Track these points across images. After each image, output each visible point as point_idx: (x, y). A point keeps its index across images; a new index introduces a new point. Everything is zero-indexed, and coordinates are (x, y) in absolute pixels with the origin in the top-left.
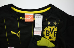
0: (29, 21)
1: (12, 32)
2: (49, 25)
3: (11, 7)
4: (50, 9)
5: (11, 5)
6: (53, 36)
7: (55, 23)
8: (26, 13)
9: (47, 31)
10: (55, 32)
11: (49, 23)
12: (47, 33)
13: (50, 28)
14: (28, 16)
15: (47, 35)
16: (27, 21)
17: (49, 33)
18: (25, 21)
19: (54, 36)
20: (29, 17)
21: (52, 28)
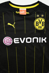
0: (23, 14)
1: (9, 24)
7: (42, 16)
9: (37, 22)
10: (43, 22)
11: (38, 16)
12: (36, 24)
17: (38, 24)
19: (42, 26)
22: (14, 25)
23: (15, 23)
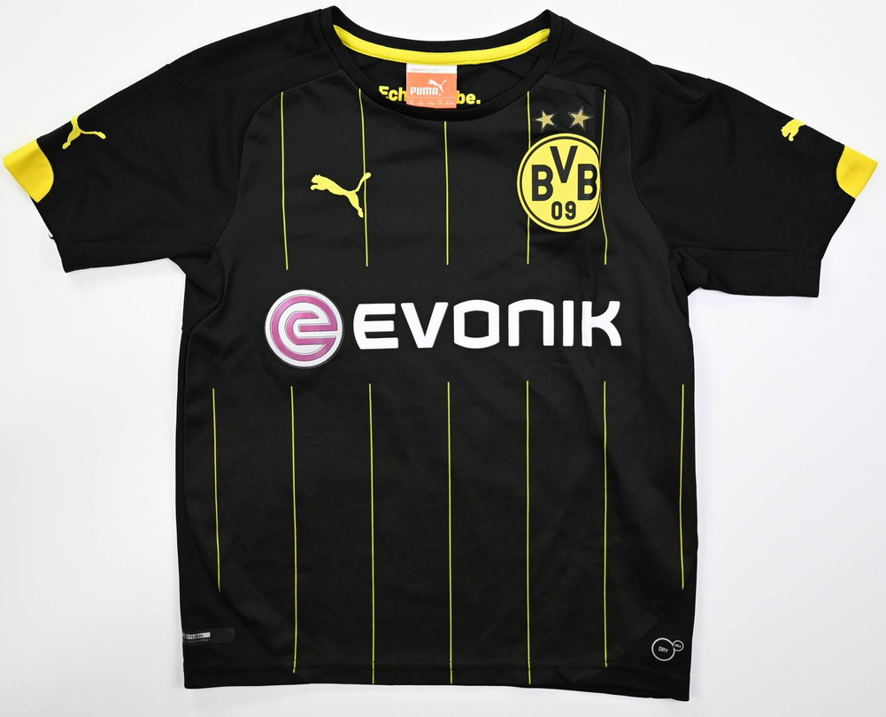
2: (550, 131)
3: (336, 27)
4: (550, 37)
5: (335, 15)
6: (574, 197)
8: (415, 63)
13: (554, 150)
14: (423, 79)
15: (536, 197)
16: (421, 104)
18: (410, 102)
20: (432, 82)
21: (564, 146)
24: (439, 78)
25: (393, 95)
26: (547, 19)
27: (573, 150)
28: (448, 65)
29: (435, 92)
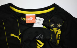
22: (19, 37)
23: (20, 34)
24: (32, 16)
25: (23, 19)
26: (54, 5)
27: (57, 31)
28: (34, 14)
29: (31, 19)
